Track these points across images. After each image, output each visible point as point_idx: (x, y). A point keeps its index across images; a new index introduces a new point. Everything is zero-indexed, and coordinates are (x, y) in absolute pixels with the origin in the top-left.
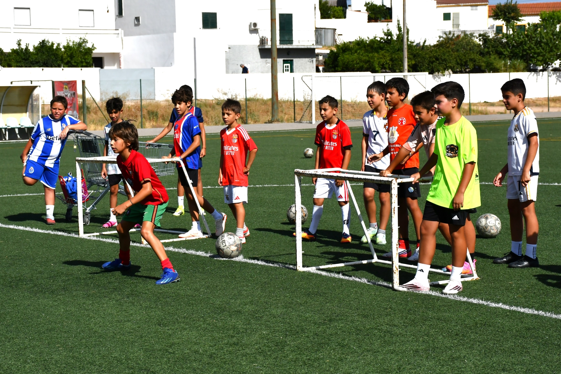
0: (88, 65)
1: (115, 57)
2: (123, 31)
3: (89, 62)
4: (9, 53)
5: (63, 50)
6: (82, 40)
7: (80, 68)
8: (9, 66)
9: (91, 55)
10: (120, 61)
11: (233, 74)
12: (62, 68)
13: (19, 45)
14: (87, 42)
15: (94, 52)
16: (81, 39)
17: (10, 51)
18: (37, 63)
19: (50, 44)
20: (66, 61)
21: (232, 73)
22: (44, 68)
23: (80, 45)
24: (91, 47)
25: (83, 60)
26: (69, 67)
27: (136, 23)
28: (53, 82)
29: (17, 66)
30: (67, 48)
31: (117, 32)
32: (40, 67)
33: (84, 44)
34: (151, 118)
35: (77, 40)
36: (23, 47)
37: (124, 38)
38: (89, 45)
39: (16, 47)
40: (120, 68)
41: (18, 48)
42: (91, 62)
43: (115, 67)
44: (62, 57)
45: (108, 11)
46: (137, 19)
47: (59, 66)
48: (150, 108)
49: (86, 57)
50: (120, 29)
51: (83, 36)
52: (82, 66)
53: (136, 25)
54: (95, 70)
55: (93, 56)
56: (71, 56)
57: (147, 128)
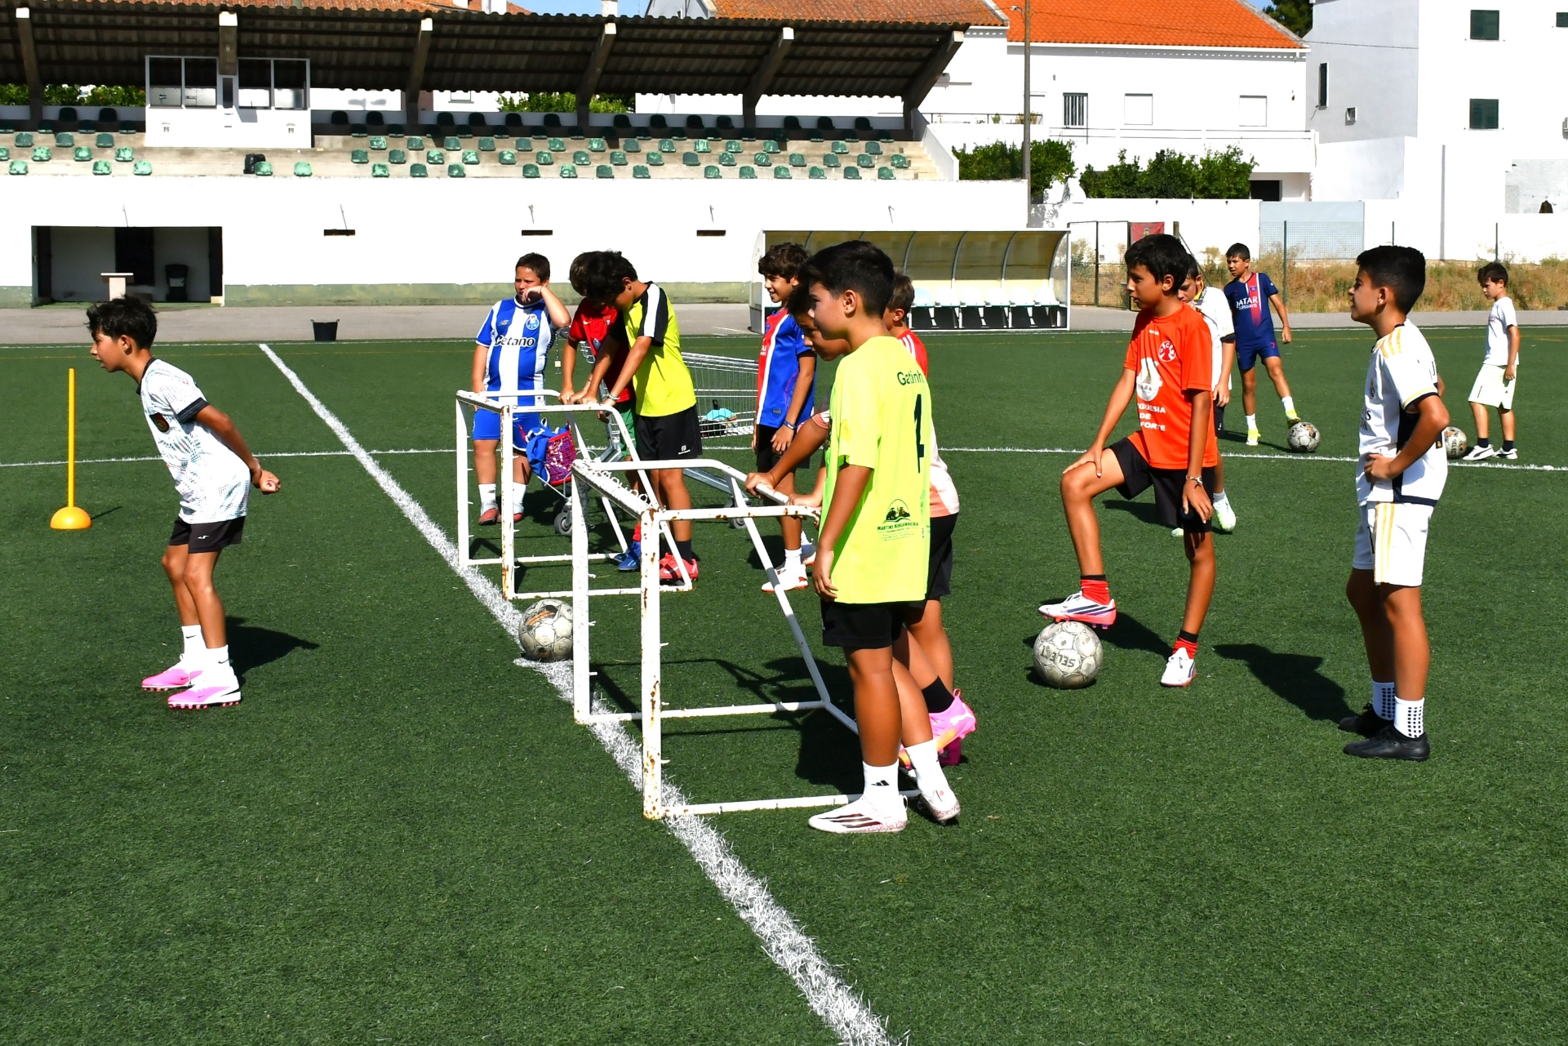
0: (1240, 195)
1: (1302, 181)
2: (1318, 134)
3: (1243, 189)
4: (1103, 174)
5: (1200, 167)
6: (1232, 150)
7: (1225, 200)
8: (1101, 196)
9: (1248, 176)
10: (1310, 187)
11: (1528, 215)
12: (1192, 199)
13: (1122, 158)
14: (1241, 153)
15: (1253, 170)
16: (1229, 147)
17: (1107, 169)
18: (1147, 190)
19: (1177, 157)
20: (1199, 187)
21: (1526, 212)
22: (1159, 200)
23: (1227, 159)
24: (1248, 162)
25: (1232, 186)
26: (1205, 198)
27: (1349, 119)
28: (1129, 225)
29: (1113, 197)
30: (1207, 163)
31: (1307, 135)
32: (1152, 197)
33: (1235, 158)
34: (1341, 294)
35: (1224, 150)
36: (1129, 161)
37: (1319, 146)
38: (1245, 159)
39: (1117, 162)
40: (1310, 200)
41: (1119, 164)
42: (1247, 189)
43: (1302, 198)
44: (1193, 180)
45: (1293, 98)
46: (1351, 111)
47: (1187, 196)
48: (1339, 275)
49: (1237, 179)
50: (1313, 131)
51: (1233, 144)
52: (1230, 197)
53: (1348, 123)
54: (1252, 205)
55: (1251, 178)
56: (1211, 178)
57: (1329, 311)
